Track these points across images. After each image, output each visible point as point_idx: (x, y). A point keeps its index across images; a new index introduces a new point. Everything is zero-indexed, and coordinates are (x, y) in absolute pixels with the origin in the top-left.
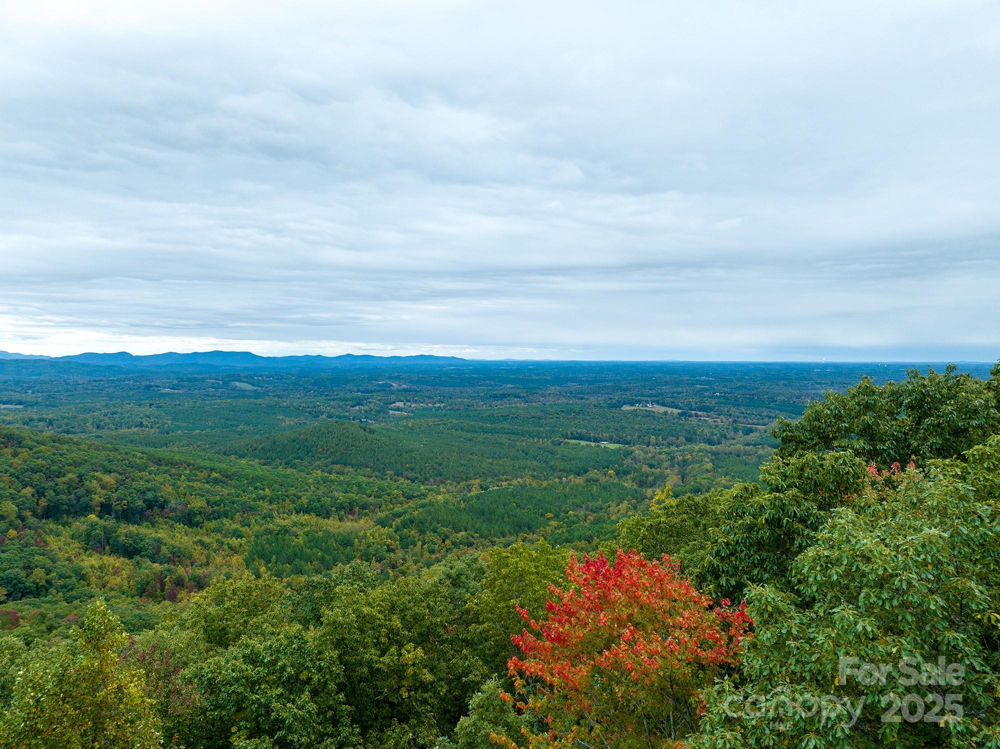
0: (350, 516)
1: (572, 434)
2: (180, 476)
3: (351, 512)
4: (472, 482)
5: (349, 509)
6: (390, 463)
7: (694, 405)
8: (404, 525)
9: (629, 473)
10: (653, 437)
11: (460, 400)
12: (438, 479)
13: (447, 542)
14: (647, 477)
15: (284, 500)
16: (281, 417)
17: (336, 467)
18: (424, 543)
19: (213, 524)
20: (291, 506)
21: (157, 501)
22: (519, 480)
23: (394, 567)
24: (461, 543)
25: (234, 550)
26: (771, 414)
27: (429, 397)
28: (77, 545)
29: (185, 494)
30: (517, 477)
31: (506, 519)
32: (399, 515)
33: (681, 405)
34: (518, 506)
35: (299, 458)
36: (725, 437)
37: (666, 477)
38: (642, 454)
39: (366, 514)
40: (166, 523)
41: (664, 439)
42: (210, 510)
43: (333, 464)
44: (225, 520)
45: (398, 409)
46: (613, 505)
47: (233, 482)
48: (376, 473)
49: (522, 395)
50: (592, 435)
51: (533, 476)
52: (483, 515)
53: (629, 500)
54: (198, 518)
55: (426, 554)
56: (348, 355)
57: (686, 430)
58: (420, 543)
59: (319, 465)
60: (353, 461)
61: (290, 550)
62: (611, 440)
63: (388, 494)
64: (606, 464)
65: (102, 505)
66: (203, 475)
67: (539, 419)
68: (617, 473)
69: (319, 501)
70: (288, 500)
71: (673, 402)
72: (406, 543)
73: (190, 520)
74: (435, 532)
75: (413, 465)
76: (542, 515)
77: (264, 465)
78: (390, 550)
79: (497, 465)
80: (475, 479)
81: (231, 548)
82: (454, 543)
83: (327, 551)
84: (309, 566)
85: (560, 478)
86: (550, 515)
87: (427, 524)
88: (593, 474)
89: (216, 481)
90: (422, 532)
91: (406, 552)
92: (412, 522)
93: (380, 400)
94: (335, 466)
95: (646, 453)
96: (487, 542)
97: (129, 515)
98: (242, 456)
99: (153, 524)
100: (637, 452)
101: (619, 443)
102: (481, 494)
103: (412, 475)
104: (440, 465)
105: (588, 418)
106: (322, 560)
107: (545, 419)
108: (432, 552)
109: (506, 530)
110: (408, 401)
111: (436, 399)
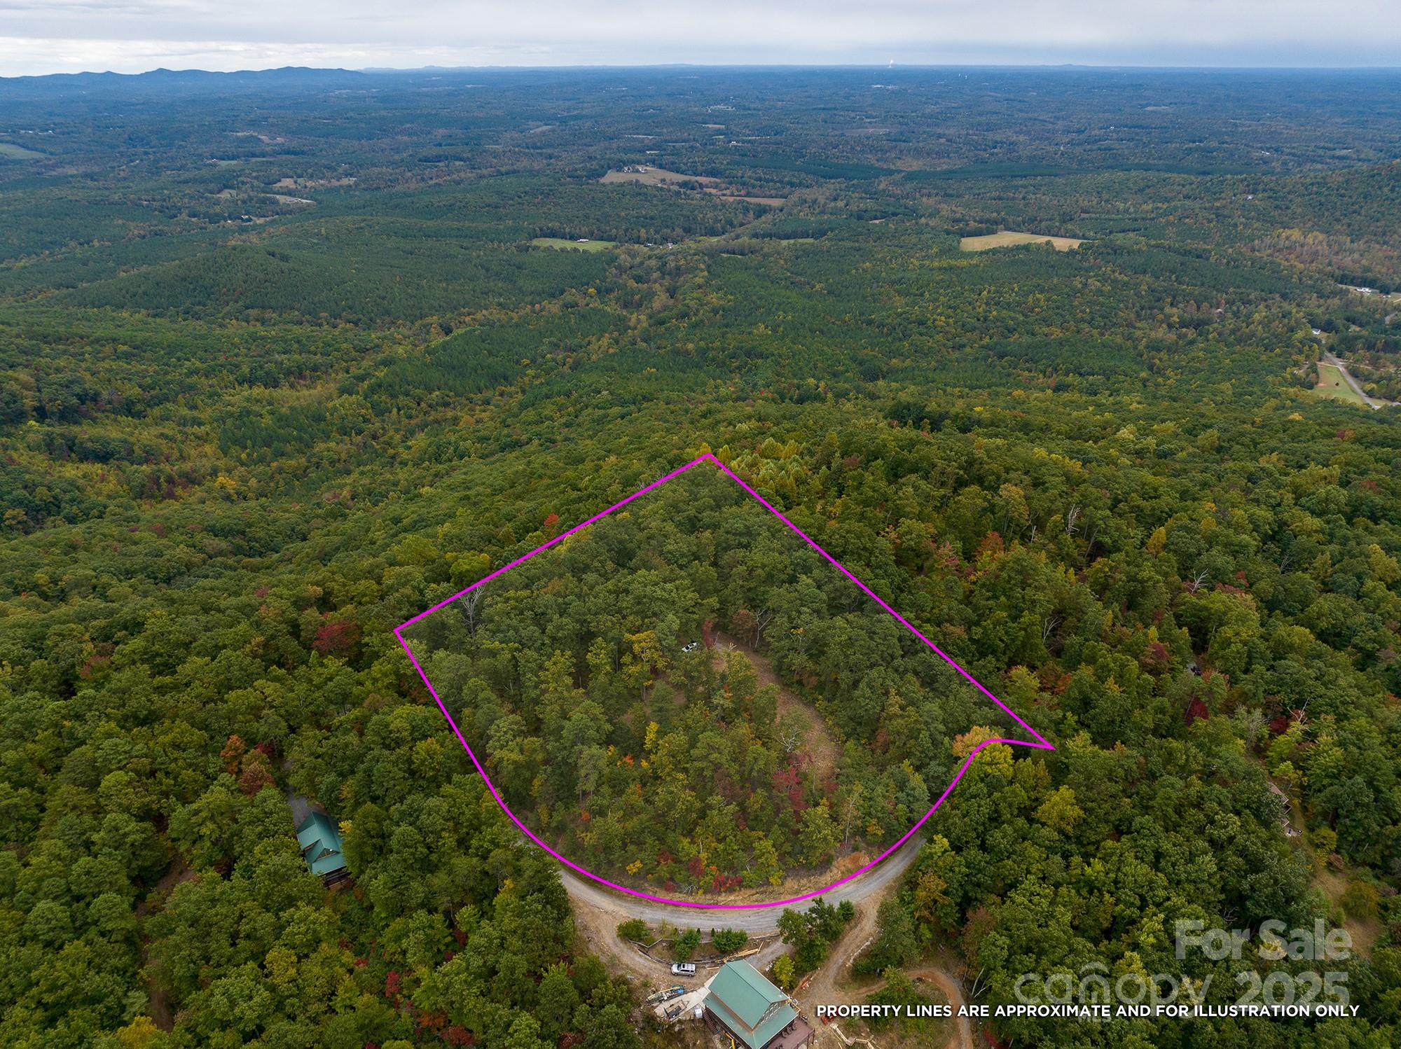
0: (302, 382)
1: (541, 229)
2: (83, 354)
3: (301, 376)
4: (428, 320)
5: (298, 374)
6: (320, 302)
7: (700, 167)
8: (373, 390)
9: (612, 290)
10: (643, 231)
11: (376, 170)
12: (387, 319)
13: (423, 405)
14: (632, 295)
15: (220, 371)
16: (120, 222)
17: (253, 313)
18: (399, 410)
19: (157, 411)
20: (231, 378)
21: (86, 395)
22: (484, 312)
23: (374, 437)
24: (437, 404)
25: (203, 439)
26: (794, 180)
27: (329, 168)
28: (41, 457)
29: (109, 380)
30: (481, 308)
31: (479, 372)
32: (361, 379)
33: (684, 167)
34: (490, 353)
35: (199, 303)
36: (732, 224)
37: (655, 294)
38: (629, 259)
39: (319, 378)
40: (107, 417)
41: (657, 232)
42: (147, 395)
43: (247, 308)
44: (168, 405)
45: (290, 193)
46: (594, 339)
47: (148, 354)
48: (307, 317)
49: (465, 155)
50: (567, 230)
51: (500, 304)
52: (454, 368)
53: (611, 333)
54: (139, 407)
55: (405, 421)
56: (161, 71)
57: (684, 216)
58: (395, 410)
59: (229, 312)
60: (273, 303)
61: (264, 433)
62: (591, 236)
63: (337, 350)
64: (585, 280)
65: (36, 409)
66: (108, 349)
67: (496, 207)
68: (599, 291)
69: (261, 367)
70: (225, 372)
71: (673, 163)
72: (380, 412)
73: (129, 409)
74: (407, 395)
75: (350, 302)
76: (518, 362)
77: (155, 316)
78: (366, 421)
79: (455, 291)
80: (432, 315)
81: (198, 437)
82: (430, 406)
83: (300, 429)
84: (289, 448)
85: (533, 305)
86: (526, 361)
87: (397, 387)
88: (571, 295)
89: (127, 357)
90: (393, 396)
91: (383, 421)
92: (380, 386)
93: (256, 178)
94: (250, 311)
95: (633, 256)
96: (463, 401)
97: (67, 415)
98: (120, 306)
99: (94, 420)
100: (623, 257)
101: (602, 239)
102: (446, 343)
103: (354, 317)
104: (384, 298)
105: (561, 201)
106: (300, 439)
107: (504, 207)
108: (410, 417)
109: (482, 385)
110: (299, 177)
111: (340, 170)
